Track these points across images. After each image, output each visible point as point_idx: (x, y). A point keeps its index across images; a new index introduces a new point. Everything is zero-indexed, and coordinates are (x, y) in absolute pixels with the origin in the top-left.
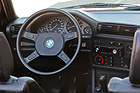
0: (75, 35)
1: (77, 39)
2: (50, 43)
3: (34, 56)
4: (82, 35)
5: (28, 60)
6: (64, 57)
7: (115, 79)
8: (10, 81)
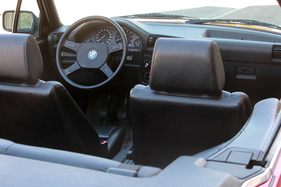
0: (120, 47)
1: (122, 51)
2: (93, 54)
3: (74, 67)
4: (127, 48)
5: (68, 71)
6: (107, 70)
7: (139, 86)
8: (38, 84)
